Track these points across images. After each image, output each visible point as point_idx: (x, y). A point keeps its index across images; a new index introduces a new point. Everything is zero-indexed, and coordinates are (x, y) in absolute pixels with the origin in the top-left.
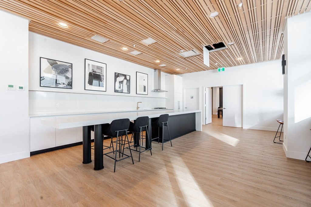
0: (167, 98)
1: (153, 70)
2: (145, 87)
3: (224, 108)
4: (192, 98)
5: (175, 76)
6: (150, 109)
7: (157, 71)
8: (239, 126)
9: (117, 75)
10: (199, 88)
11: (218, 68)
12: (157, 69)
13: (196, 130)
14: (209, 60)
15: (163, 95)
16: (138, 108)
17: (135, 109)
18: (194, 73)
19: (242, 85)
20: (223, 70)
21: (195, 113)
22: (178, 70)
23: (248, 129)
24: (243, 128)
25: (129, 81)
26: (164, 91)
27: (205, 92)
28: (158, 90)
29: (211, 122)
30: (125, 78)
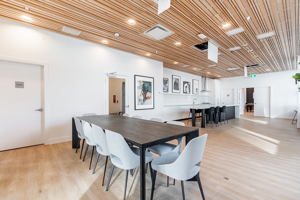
0: (209, 96)
1: (201, 77)
2: (197, 89)
3: (255, 104)
4: (228, 95)
5: (216, 80)
6: (200, 104)
7: (204, 78)
8: (267, 115)
9: (184, 83)
10: (234, 89)
11: (251, 75)
12: (204, 76)
13: (235, 118)
14: (247, 72)
15: (206, 94)
16: (194, 103)
17: (192, 104)
18: (230, 78)
19: (270, 87)
20: (255, 76)
21: (234, 106)
22: (219, 76)
23: (275, 118)
24: (271, 117)
25: (190, 86)
26: (208, 91)
27: (239, 92)
28: (203, 91)
29: (243, 114)
30: (188, 84)
